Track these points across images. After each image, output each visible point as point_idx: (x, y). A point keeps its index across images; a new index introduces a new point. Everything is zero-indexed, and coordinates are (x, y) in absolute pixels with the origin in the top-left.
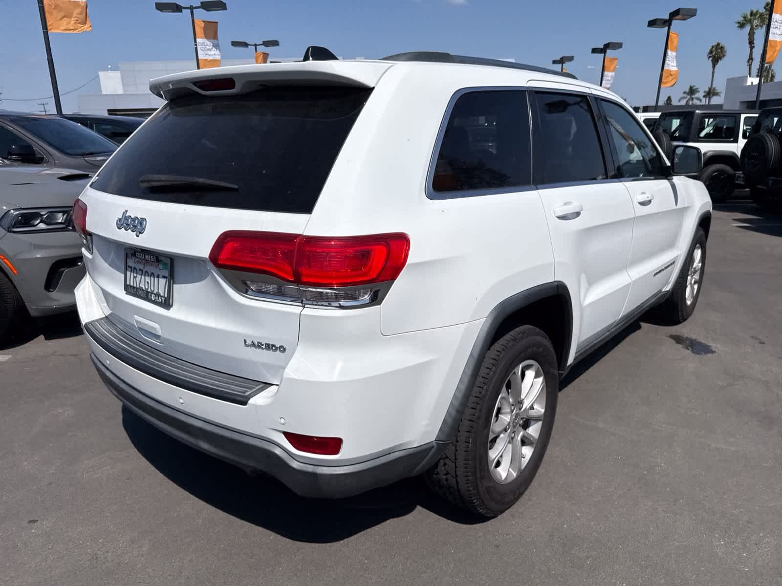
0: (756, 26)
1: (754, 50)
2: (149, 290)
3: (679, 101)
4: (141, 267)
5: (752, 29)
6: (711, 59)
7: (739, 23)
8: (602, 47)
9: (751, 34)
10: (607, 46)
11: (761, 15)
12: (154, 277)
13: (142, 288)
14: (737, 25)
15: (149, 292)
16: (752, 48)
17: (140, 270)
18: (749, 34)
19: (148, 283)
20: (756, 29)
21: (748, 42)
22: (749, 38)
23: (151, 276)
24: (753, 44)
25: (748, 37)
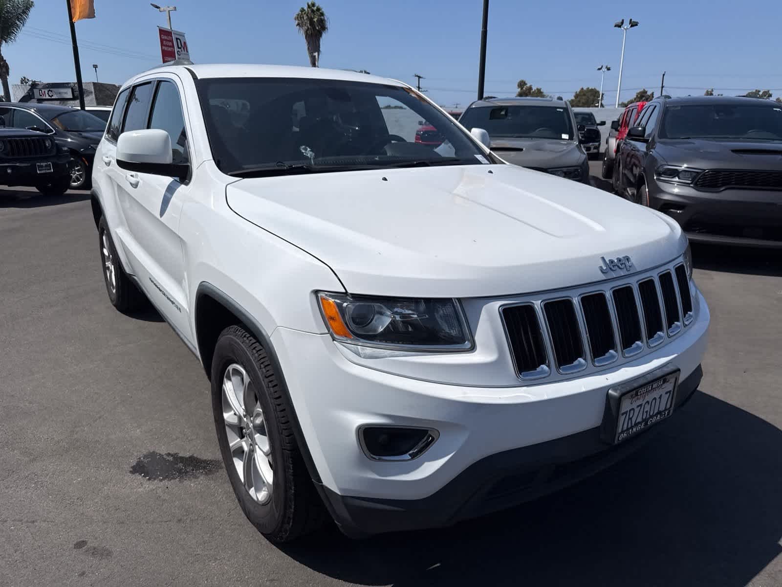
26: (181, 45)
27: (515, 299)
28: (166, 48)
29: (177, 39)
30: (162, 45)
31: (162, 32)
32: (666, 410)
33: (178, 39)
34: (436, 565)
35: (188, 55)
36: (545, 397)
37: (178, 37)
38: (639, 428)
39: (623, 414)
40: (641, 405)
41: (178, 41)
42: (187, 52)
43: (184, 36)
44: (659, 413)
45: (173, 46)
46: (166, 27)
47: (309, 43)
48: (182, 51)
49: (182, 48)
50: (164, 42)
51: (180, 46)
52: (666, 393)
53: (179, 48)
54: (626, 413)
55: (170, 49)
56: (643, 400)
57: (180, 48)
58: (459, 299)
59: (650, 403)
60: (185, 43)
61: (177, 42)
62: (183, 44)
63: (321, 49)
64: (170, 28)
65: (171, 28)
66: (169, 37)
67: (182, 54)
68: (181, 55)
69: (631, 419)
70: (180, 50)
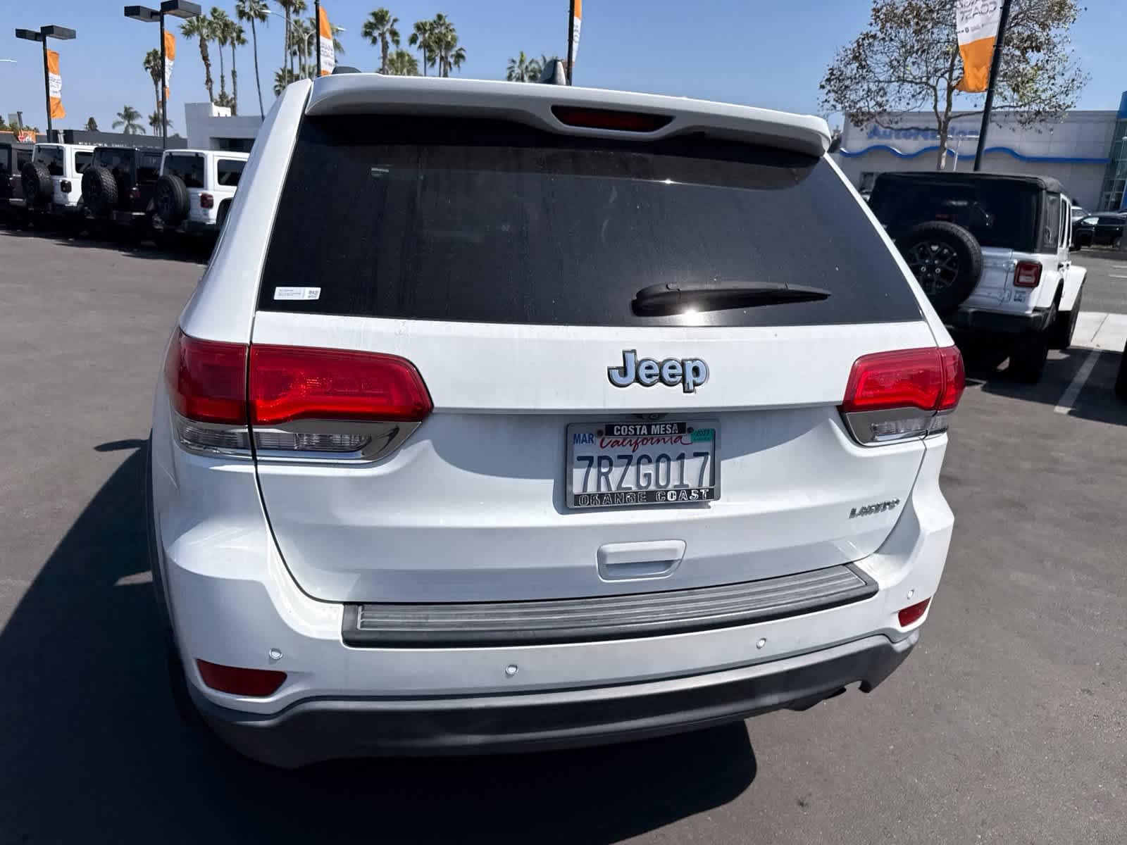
0: (208, 36)
1: (210, 69)
2: (652, 487)
3: (114, 127)
4: (627, 450)
5: (202, 40)
6: (149, 70)
7: (184, 28)
8: (39, 31)
9: (203, 47)
10: (48, 31)
11: (210, 23)
12: (669, 460)
13: (630, 488)
14: (182, 30)
15: (654, 493)
16: (208, 66)
17: (620, 457)
18: (200, 46)
19: (648, 476)
20: (208, 40)
21: (201, 56)
22: (202, 52)
23: (658, 461)
24: (208, 60)
25: (200, 50)
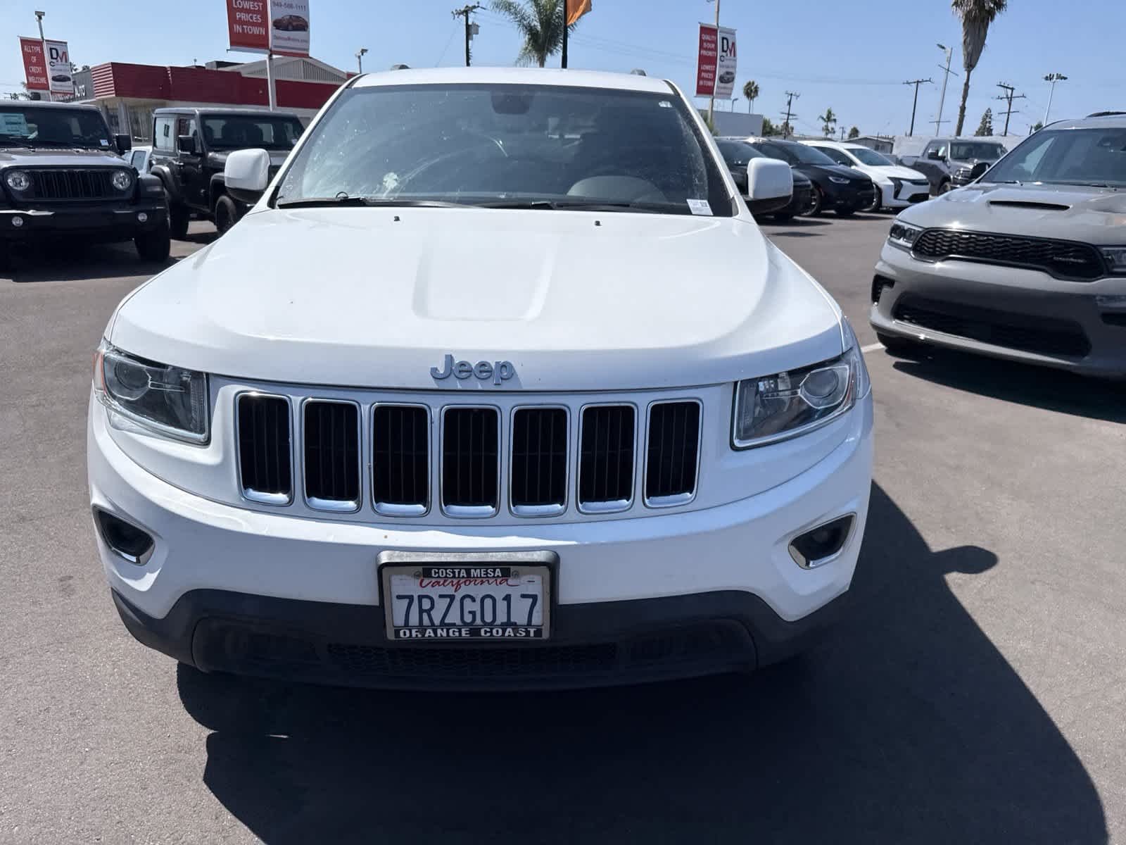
26: (728, 47)
27: (264, 386)
28: (704, 52)
29: (723, 39)
30: (701, 47)
31: (705, 30)
32: (529, 623)
33: (726, 39)
34: (282, 736)
35: (735, 60)
36: (264, 532)
37: (725, 35)
38: (453, 633)
39: (399, 597)
40: (452, 598)
41: (725, 41)
42: (735, 55)
43: (734, 34)
44: (509, 624)
45: (715, 49)
46: (712, 23)
47: (967, 34)
48: (727, 55)
49: (728, 52)
50: (705, 44)
51: (725, 49)
52: (524, 596)
53: (723, 51)
54: (411, 598)
55: (710, 53)
56: (456, 591)
57: (726, 52)
58: (207, 374)
59: (478, 600)
60: (733, 44)
61: (723, 42)
62: (730, 46)
63: (986, 42)
64: (715, 24)
65: (718, 24)
66: (713, 37)
67: (727, 60)
68: (725, 61)
69: (429, 612)
70: (724, 54)
